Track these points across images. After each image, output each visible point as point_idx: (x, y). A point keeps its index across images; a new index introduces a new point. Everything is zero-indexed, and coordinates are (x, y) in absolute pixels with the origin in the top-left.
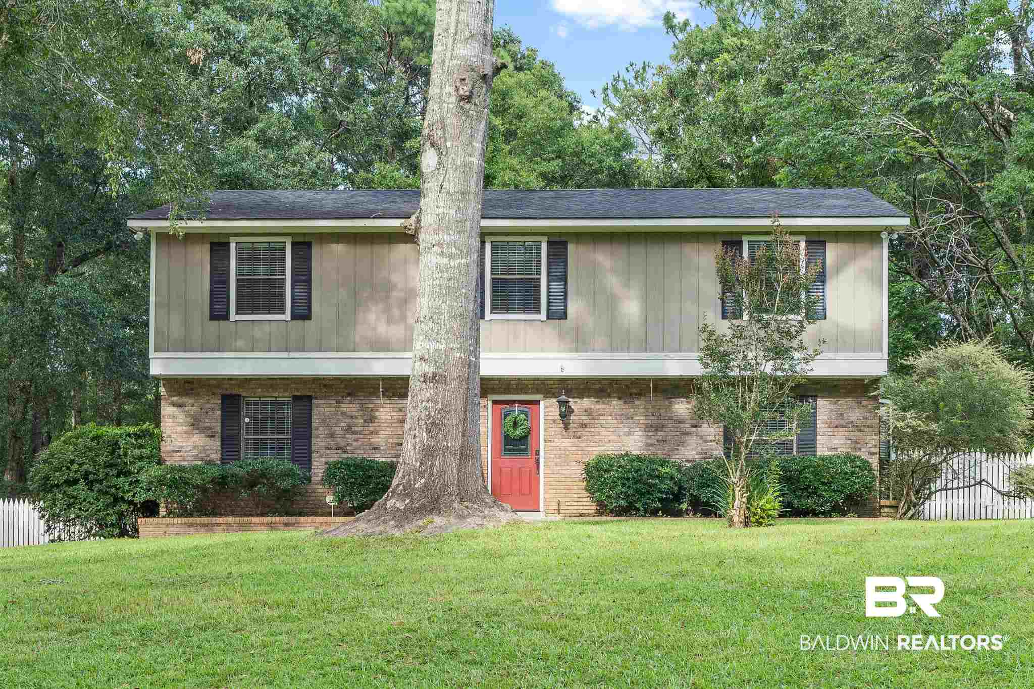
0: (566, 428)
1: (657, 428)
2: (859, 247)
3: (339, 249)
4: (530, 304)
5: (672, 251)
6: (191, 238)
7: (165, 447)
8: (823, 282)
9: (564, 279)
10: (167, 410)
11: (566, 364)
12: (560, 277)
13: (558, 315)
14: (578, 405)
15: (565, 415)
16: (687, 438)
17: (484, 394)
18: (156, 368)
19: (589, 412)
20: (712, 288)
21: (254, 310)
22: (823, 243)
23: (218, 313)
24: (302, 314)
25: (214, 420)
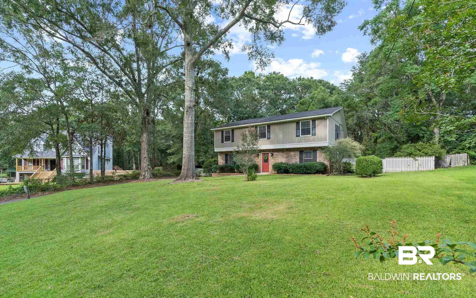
0: (273, 158)
1: (288, 157)
2: (322, 121)
3: (238, 130)
4: (264, 137)
5: (287, 125)
6: (219, 131)
7: (219, 162)
8: (315, 128)
9: (270, 132)
10: (219, 157)
11: (270, 147)
12: (269, 132)
13: (269, 138)
14: (275, 154)
15: (273, 155)
16: (293, 159)
17: (260, 152)
18: (216, 150)
19: (276, 155)
20: (294, 132)
21: (227, 141)
22: (315, 121)
23: (222, 142)
24: (233, 141)
25: (224, 158)
